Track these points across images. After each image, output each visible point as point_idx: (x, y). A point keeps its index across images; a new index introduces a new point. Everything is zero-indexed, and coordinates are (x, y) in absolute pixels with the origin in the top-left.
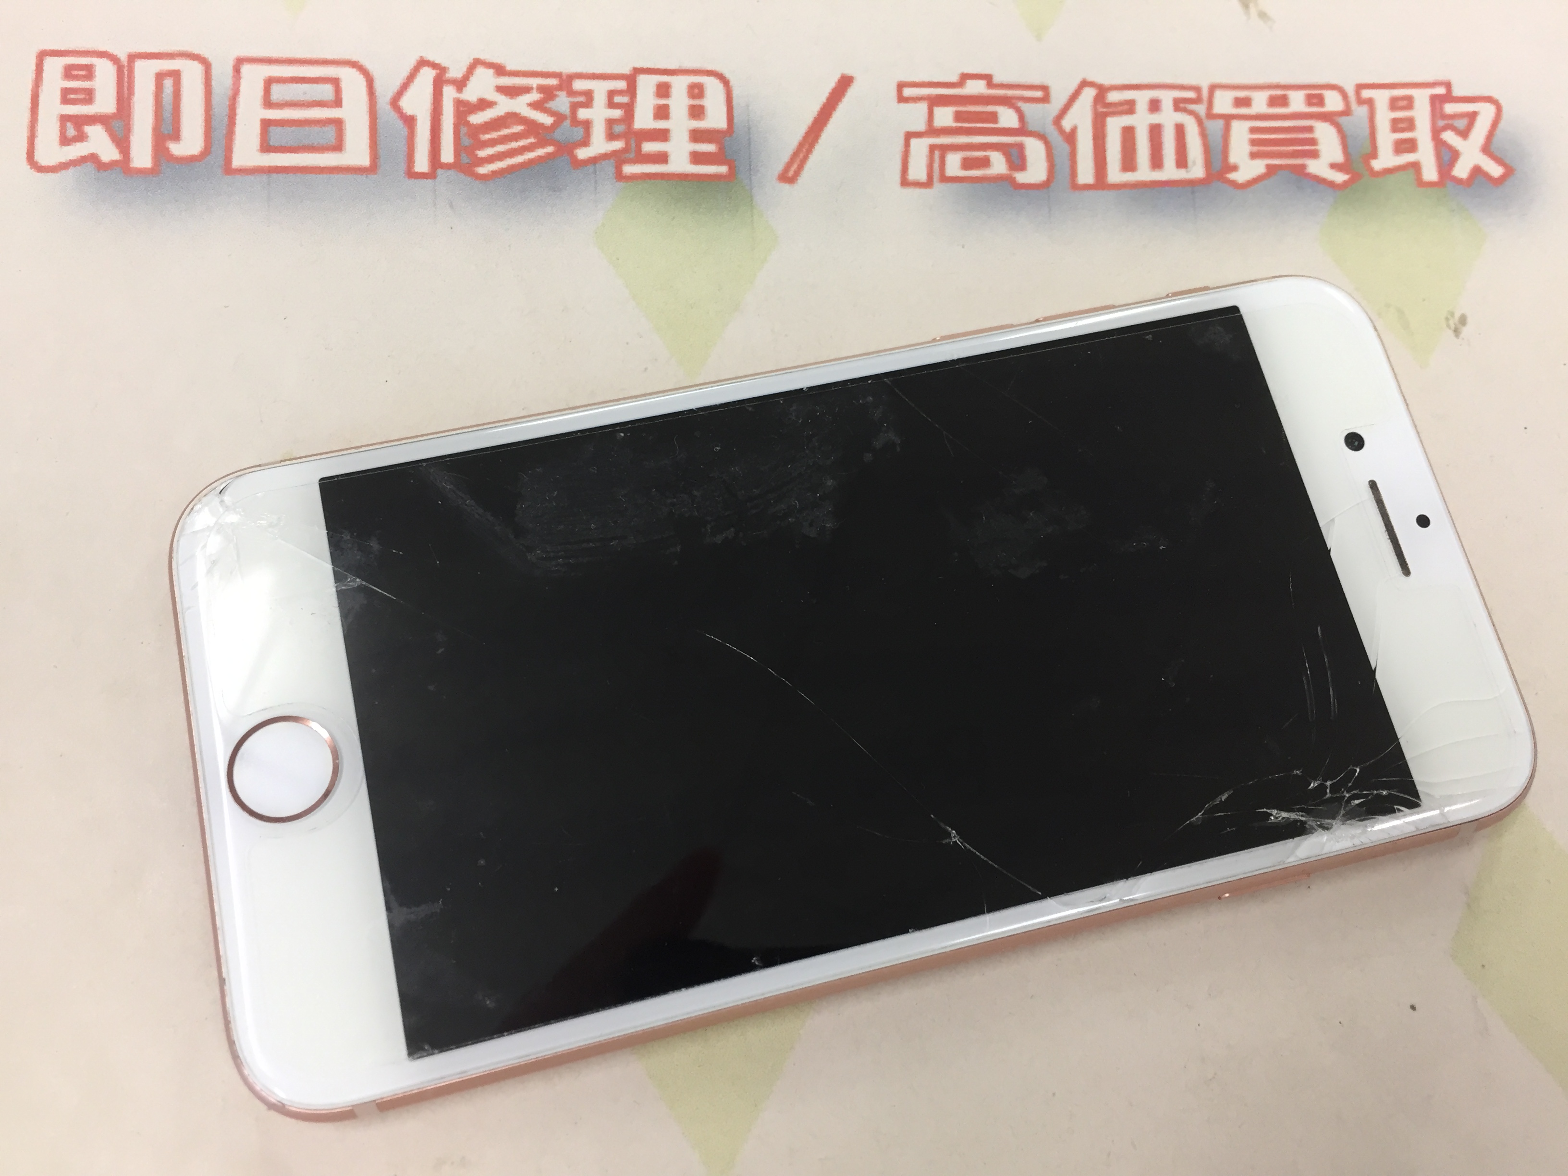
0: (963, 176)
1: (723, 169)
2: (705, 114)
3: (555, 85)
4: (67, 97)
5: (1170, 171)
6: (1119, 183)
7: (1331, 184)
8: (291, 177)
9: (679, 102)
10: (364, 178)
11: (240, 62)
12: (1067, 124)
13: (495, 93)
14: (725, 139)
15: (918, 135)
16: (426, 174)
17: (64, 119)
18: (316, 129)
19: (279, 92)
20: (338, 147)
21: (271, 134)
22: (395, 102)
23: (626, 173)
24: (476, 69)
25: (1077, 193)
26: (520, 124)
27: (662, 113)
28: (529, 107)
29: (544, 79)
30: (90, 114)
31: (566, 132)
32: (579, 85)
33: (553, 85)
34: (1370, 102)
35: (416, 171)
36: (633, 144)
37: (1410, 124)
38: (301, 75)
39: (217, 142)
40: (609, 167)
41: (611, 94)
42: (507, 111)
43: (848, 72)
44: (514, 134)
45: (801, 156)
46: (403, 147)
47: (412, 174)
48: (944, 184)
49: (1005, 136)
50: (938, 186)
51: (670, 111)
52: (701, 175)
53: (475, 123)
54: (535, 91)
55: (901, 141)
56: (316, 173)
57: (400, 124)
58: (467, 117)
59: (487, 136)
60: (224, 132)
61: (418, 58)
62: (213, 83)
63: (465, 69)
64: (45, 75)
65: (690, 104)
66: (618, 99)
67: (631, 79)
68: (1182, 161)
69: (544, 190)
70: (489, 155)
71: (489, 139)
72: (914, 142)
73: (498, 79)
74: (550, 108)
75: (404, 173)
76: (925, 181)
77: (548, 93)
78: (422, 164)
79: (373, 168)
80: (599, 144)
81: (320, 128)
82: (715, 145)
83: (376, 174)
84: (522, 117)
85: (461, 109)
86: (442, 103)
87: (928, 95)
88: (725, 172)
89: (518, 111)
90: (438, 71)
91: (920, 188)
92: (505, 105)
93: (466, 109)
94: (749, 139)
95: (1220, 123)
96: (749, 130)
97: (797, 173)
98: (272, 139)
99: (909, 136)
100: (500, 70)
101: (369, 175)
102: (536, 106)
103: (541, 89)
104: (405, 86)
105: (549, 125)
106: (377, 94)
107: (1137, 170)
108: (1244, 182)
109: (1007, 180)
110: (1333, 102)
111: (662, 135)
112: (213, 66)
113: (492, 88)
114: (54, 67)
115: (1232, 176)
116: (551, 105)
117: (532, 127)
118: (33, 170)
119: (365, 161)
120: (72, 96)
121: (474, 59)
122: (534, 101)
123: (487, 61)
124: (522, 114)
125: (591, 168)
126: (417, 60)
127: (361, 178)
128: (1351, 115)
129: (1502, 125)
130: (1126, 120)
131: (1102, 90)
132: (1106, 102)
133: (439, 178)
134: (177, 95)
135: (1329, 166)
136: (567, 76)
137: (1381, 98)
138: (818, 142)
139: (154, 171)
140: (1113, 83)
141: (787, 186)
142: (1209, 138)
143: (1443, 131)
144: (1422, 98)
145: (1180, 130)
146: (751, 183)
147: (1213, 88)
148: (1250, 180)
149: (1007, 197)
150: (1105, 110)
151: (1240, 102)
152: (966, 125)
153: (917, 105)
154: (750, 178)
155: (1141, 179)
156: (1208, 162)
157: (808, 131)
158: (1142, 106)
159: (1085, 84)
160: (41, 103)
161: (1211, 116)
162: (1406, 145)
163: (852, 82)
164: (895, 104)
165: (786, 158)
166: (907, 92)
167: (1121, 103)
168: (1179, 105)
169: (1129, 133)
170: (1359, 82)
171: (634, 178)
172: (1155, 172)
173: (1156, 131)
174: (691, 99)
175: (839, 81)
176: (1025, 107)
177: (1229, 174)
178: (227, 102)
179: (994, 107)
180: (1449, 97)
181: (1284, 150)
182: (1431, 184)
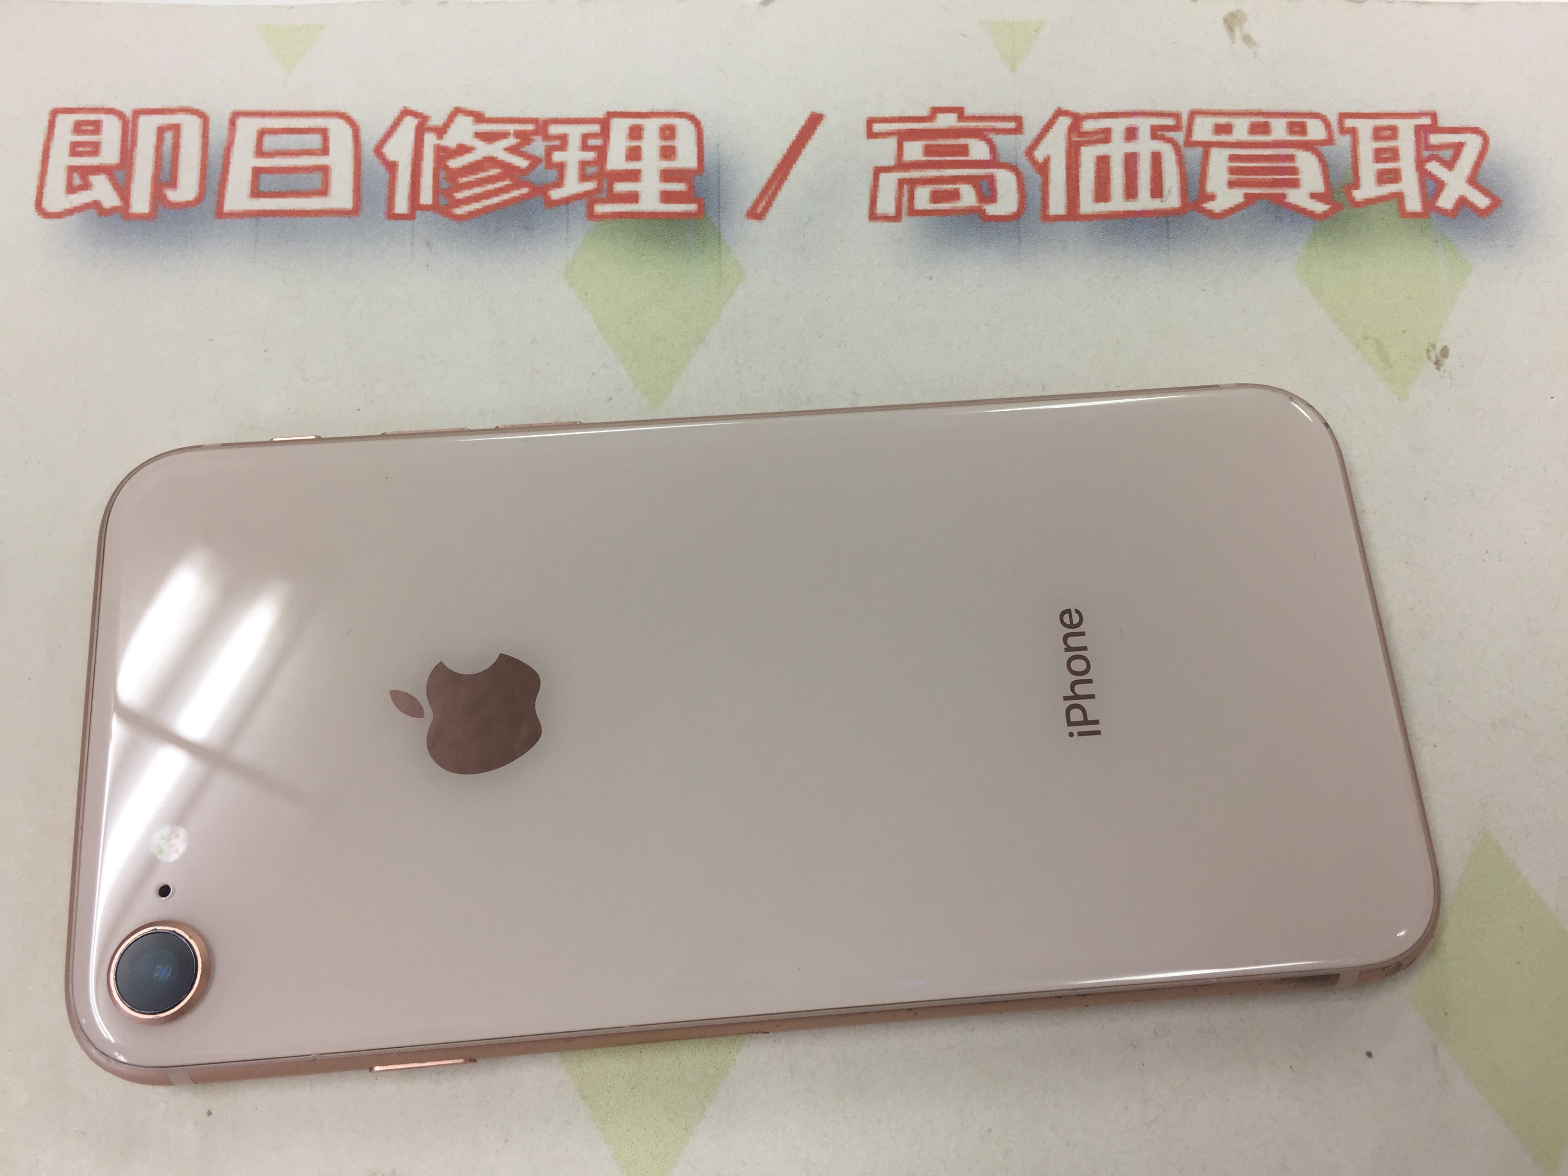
0: (931, 209)
1: (692, 207)
2: (677, 154)
3: (531, 130)
4: (75, 149)
5: (1144, 201)
6: (1092, 213)
7: (1311, 214)
8: (278, 220)
9: (651, 143)
10: (347, 221)
11: (236, 116)
12: (1040, 155)
13: (474, 139)
14: (694, 179)
15: (888, 169)
16: (406, 215)
17: (72, 170)
18: (304, 176)
19: (270, 142)
20: (324, 192)
21: (261, 180)
22: (378, 150)
23: (598, 212)
24: (457, 117)
25: (1048, 224)
26: (496, 167)
27: (634, 154)
28: (506, 152)
29: (521, 124)
30: (96, 165)
31: (541, 174)
32: (554, 130)
33: (529, 130)
34: (1353, 132)
35: (395, 212)
36: (605, 186)
37: (1394, 154)
38: (292, 127)
39: (211, 189)
40: (581, 207)
41: (585, 137)
42: (485, 156)
43: (818, 110)
44: (490, 177)
45: (770, 193)
46: (384, 190)
47: (392, 216)
48: (912, 217)
49: (975, 168)
50: (906, 220)
51: (642, 152)
52: (671, 214)
53: (454, 167)
54: (512, 136)
55: (871, 176)
56: (302, 216)
57: (382, 170)
58: (446, 162)
59: (465, 179)
60: (218, 179)
61: (402, 108)
62: (211, 135)
63: (446, 117)
64: (56, 130)
65: (662, 145)
66: (592, 142)
67: (605, 123)
68: (1157, 191)
69: (517, 229)
70: (466, 197)
71: (466, 182)
72: (883, 176)
73: (476, 126)
74: (525, 152)
75: (384, 215)
76: (894, 215)
77: (524, 138)
78: (402, 205)
79: (355, 211)
80: (572, 185)
81: (307, 175)
82: (685, 183)
83: (358, 216)
84: (498, 161)
85: (441, 154)
86: (423, 150)
87: (898, 130)
88: (694, 210)
89: (495, 156)
90: (420, 120)
91: (888, 222)
92: (483, 150)
93: (445, 154)
94: (719, 177)
95: (1199, 150)
96: (719, 169)
97: (766, 210)
98: (262, 184)
99: (878, 171)
100: (479, 117)
101: (351, 218)
102: (511, 150)
103: (518, 134)
104: (389, 134)
105: (525, 168)
106: (361, 143)
107: (1111, 200)
108: (1221, 212)
109: (977, 212)
110: (1315, 131)
111: (634, 176)
112: (211, 120)
113: (471, 134)
114: (65, 123)
115: (1209, 206)
116: (527, 149)
117: (508, 170)
118: (40, 216)
119: (347, 203)
120: (80, 149)
121: (454, 108)
122: (511, 146)
123: (467, 110)
124: (499, 157)
125: (563, 208)
126: (401, 110)
127: (344, 220)
128: (1334, 144)
129: (1489, 156)
130: (1101, 150)
131: (1077, 119)
132: (1081, 131)
133: (417, 220)
134: (176, 147)
135: (1309, 196)
136: (543, 121)
137: (1365, 128)
138: (787, 179)
139: (151, 216)
140: (1089, 111)
141: (754, 223)
142: (1187, 166)
143: (1428, 162)
144: (1406, 129)
145: (1156, 158)
146: (719, 220)
147: (1193, 114)
148: (1227, 209)
149: (976, 229)
150: (1079, 139)
151: (1220, 129)
152: (937, 159)
153: (886, 140)
154: (719, 215)
155: (1114, 209)
156: (1184, 192)
157: (777, 169)
158: (1118, 134)
159: (1060, 113)
160: (51, 155)
161: (1190, 143)
162: (1389, 176)
163: (822, 119)
164: (865, 139)
165: (754, 194)
166: (877, 128)
167: (1096, 132)
168: (1156, 133)
169: (1103, 163)
170: (1342, 111)
171: (604, 217)
172: (1128, 203)
173: (1131, 160)
174: (662, 141)
175: (809, 119)
176: (997, 139)
177: (1206, 203)
178: (222, 152)
179: (965, 140)
180: (1435, 128)
181: (1264, 179)
182: (1414, 215)
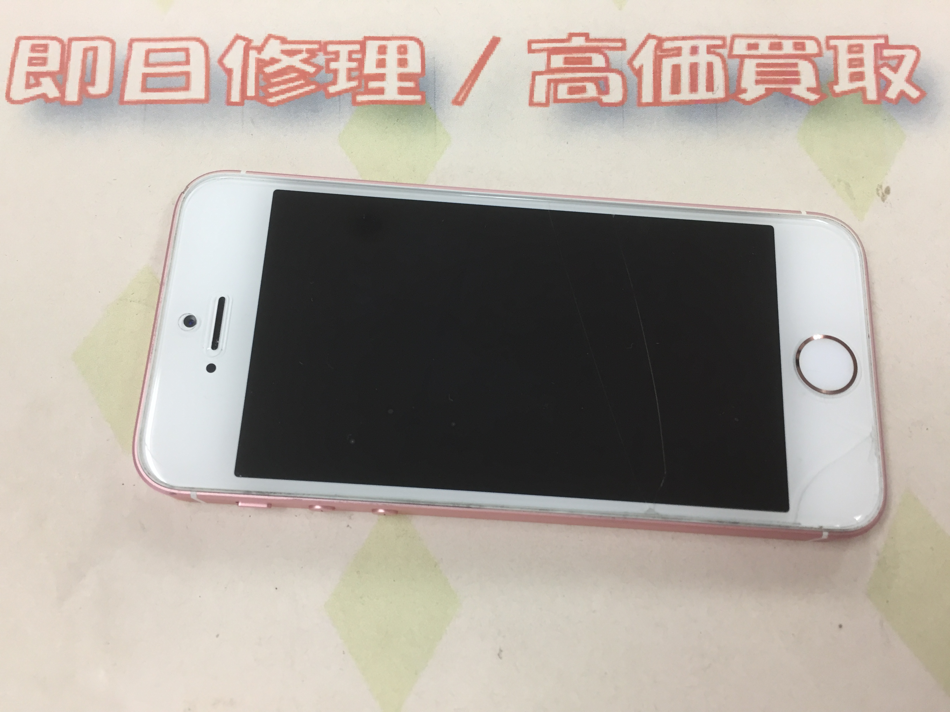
0: (568, 98)
1: (418, 97)
2: (408, 64)
3: (316, 49)
4: (31, 62)
5: (702, 94)
6: (669, 101)
7: (807, 101)
8: (159, 106)
9: (392, 57)
10: (201, 106)
11: (132, 41)
12: (636, 64)
13: (281, 54)
14: (419, 79)
15: (541, 73)
16: (238, 103)
17: (29, 74)
18: (174, 78)
19: (154, 57)
20: (187, 88)
21: (148, 81)
22: (221, 62)
23: (359, 101)
24: (270, 40)
25: (641, 108)
26: (295, 72)
27: (381, 63)
28: (301, 62)
29: (310, 45)
30: (44, 71)
31: (323, 76)
32: (331, 48)
34: (835, 48)
35: (232, 101)
36: (363, 84)
37: (861, 62)
38: (167, 47)
39: (116, 86)
40: (348, 97)
41: (351, 53)
42: (287, 65)
43: (497, 35)
44: (291, 78)
45: (467, 88)
46: (224, 87)
47: (230, 103)
48: (556, 104)
49: (596, 72)
50: (552, 105)
51: (386, 62)
52: (404, 101)
53: (268, 72)
54: (304, 52)
55: (529, 77)
56: (173, 103)
57: (223, 74)
58: (263, 69)
59: (276, 80)
60: (121, 81)
62: (117, 54)
63: (263, 41)
64: (20, 50)
65: (399, 58)
66: (354, 56)
67: (363, 44)
68: (710, 87)
69: (308, 111)
70: (276, 91)
71: (276, 82)
72: (538, 78)
73: (282, 46)
74: (313, 62)
75: (224, 102)
76: (545, 102)
77: (312, 53)
78: (235, 97)
79: (207, 100)
80: (343, 84)
81: (177, 78)
82: (413, 82)
83: (208, 103)
84: (296, 68)
85: (260, 64)
86: (249, 61)
87: (547, 48)
88: (419, 99)
89: (294, 65)
90: (247, 42)
91: (541, 107)
92: (286, 61)
93: (263, 64)
94: (435, 79)
95: (737, 61)
96: (435, 73)
97: (464, 99)
98: (148, 84)
99: (535, 74)
100: (284, 41)
101: (204, 104)
102: (305, 61)
103: (308, 51)
104: (227, 51)
105: (313, 73)
106: (210, 57)
107: (681, 93)
108: (750, 100)
109: (597, 100)
110: (811, 48)
111: (381, 77)
112: (117, 44)
113: (279, 52)
114: (25, 45)
115: (743, 96)
116: (313, 60)
117: (303, 74)
118: (9, 102)
119: (202, 96)
120: (34, 62)
121: (268, 34)
122: (304, 58)
123: (276, 35)
124: (296, 66)
125: (337, 98)
126: (234, 36)
127: (199, 106)
128: (823, 56)
129: (919, 65)
130: (675, 60)
131: (660, 41)
132: (663, 48)
133: (245, 105)
134: (95, 60)
135: (806, 89)
136: (324, 43)
137: (843, 45)
138: (477, 80)
139: (79, 102)
140: (668, 36)
141: (457, 107)
142: (729, 71)
143: (882, 67)
144: (869, 46)
145: (710, 66)
146: (435, 105)
147: (734, 37)
148: (754, 98)
149: (596, 111)
150: (662, 54)
151: (751, 47)
152: (572, 66)
153: (540, 54)
154: (435, 103)
155: (683, 99)
156: (727, 88)
157: (471, 73)
158: (686, 51)
159: (650, 37)
160: (16, 65)
161: (731, 56)
162: (857, 76)
163: (500, 41)
164: (527, 54)
165: (457, 89)
166: (534, 46)
167: (672, 49)
168: (710, 50)
169: (676, 68)
170: (828, 35)
171: (363, 103)
172: (692, 95)
173: (694, 67)
174: (399, 55)
175: (491, 41)
176: (609, 53)
177: (741, 95)
178: (123, 63)
179: (590, 54)
180: (886, 46)
181: (778, 78)
182: (872, 102)
